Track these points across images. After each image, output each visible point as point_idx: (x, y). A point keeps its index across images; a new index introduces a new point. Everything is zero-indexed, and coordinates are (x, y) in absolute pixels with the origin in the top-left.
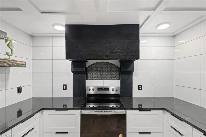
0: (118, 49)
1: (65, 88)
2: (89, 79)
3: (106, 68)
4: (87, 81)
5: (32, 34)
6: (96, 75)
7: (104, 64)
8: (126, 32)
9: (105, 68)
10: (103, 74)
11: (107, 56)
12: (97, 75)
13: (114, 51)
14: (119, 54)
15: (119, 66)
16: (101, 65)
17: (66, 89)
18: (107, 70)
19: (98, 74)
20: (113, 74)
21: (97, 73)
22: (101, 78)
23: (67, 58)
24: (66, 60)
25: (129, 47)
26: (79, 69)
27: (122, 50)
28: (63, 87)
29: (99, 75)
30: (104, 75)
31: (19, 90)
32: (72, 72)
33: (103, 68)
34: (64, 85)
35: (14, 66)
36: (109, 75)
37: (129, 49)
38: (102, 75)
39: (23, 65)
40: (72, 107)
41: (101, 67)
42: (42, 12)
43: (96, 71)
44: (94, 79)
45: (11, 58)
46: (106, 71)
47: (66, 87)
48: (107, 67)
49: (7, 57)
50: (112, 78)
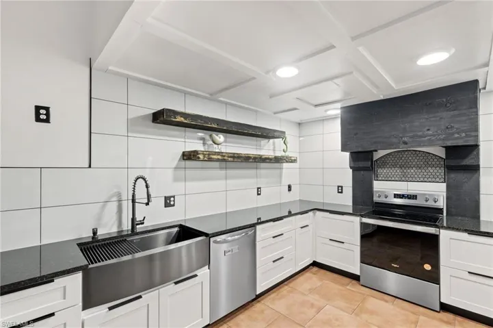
0: (428, 130)
1: (340, 191)
2: (380, 179)
3: (416, 160)
4: (375, 183)
5: (299, 122)
6: (393, 173)
7: (410, 153)
8: (444, 100)
9: (412, 161)
10: (409, 171)
11: (405, 143)
12: (396, 174)
13: (420, 133)
14: (429, 137)
15: (444, 157)
16: (405, 156)
17: (342, 192)
18: (418, 163)
19: (398, 171)
20: (432, 171)
21: (396, 169)
22: (405, 178)
23: (344, 149)
24: (343, 153)
25: (452, 125)
26: (361, 164)
27: (437, 132)
28: (338, 189)
29: (400, 173)
30: (411, 174)
31: (290, 188)
32: (351, 168)
33: (409, 161)
34: (338, 187)
35: (287, 162)
36: (422, 174)
37: (452, 127)
38: (407, 174)
39: (294, 161)
40: (351, 212)
41: (403, 159)
42: (316, 106)
43: (394, 166)
44: (390, 179)
45: (287, 154)
46: (416, 166)
47: (342, 189)
48: (418, 158)
49: (283, 154)
50: (430, 180)
